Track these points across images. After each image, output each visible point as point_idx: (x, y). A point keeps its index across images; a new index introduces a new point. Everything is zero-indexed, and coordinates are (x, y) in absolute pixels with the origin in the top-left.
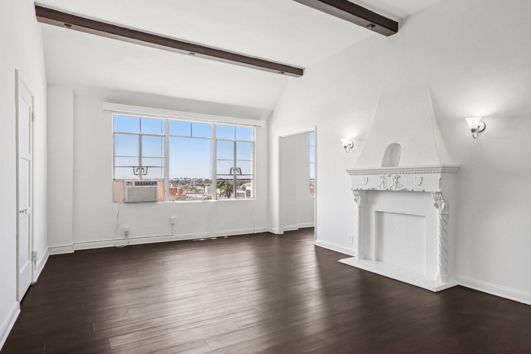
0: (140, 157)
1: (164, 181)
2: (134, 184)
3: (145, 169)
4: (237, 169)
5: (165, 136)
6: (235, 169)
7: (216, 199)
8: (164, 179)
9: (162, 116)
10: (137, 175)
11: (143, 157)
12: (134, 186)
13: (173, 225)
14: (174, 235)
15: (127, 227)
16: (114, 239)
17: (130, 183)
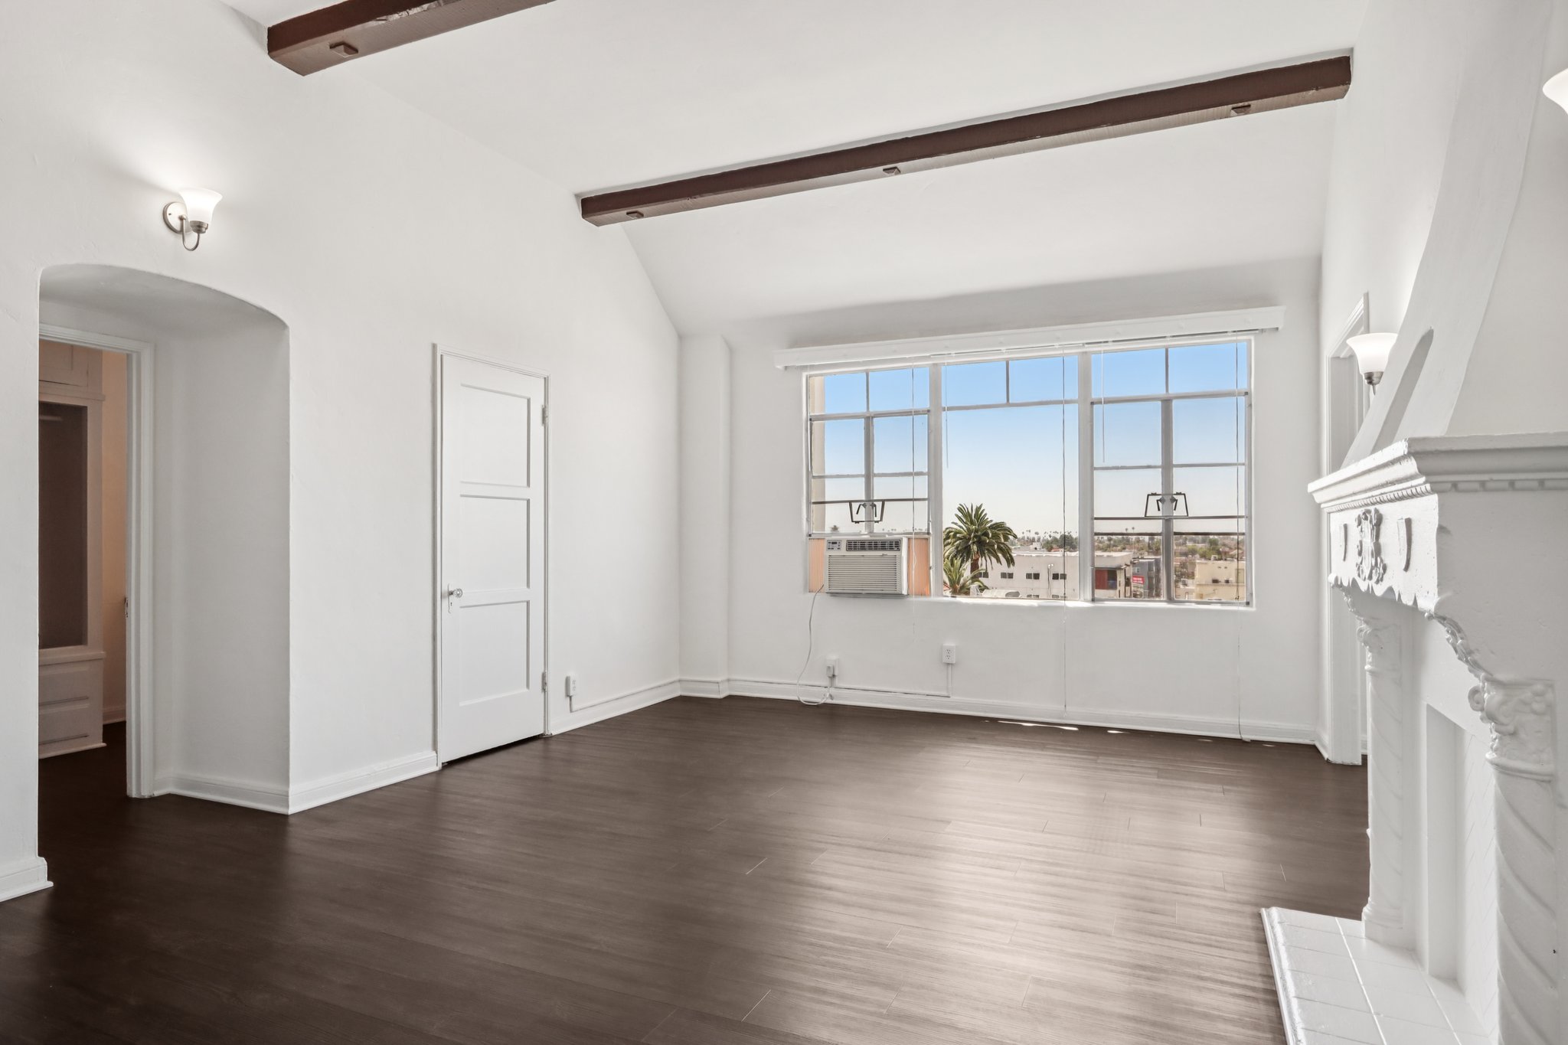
0: (869, 476)
1: (927, 539)
2: (844, 545)
3: (879, 505)
4: (1176, 497)
5: (929, 411)
6: (1167, 498)
7: (1093, 600)
8: (928, 533)
9: (915, 357)
10: (858, 522)
11: (876, 475)
12: (843, 551)
13: (950, 668)
14: (954, 698)
15: (832, 657)
16: (801, 682)
17: (836, 543)
